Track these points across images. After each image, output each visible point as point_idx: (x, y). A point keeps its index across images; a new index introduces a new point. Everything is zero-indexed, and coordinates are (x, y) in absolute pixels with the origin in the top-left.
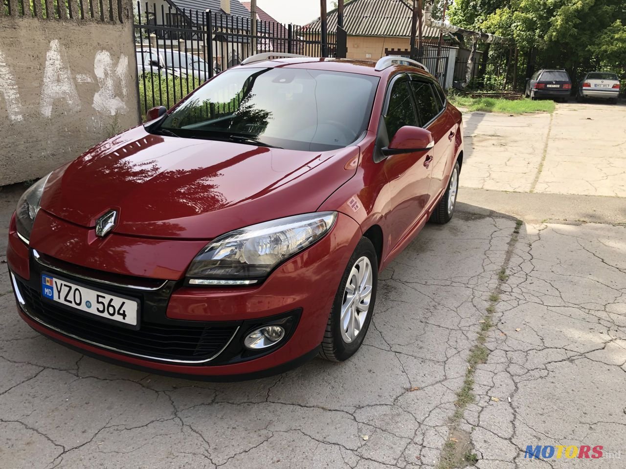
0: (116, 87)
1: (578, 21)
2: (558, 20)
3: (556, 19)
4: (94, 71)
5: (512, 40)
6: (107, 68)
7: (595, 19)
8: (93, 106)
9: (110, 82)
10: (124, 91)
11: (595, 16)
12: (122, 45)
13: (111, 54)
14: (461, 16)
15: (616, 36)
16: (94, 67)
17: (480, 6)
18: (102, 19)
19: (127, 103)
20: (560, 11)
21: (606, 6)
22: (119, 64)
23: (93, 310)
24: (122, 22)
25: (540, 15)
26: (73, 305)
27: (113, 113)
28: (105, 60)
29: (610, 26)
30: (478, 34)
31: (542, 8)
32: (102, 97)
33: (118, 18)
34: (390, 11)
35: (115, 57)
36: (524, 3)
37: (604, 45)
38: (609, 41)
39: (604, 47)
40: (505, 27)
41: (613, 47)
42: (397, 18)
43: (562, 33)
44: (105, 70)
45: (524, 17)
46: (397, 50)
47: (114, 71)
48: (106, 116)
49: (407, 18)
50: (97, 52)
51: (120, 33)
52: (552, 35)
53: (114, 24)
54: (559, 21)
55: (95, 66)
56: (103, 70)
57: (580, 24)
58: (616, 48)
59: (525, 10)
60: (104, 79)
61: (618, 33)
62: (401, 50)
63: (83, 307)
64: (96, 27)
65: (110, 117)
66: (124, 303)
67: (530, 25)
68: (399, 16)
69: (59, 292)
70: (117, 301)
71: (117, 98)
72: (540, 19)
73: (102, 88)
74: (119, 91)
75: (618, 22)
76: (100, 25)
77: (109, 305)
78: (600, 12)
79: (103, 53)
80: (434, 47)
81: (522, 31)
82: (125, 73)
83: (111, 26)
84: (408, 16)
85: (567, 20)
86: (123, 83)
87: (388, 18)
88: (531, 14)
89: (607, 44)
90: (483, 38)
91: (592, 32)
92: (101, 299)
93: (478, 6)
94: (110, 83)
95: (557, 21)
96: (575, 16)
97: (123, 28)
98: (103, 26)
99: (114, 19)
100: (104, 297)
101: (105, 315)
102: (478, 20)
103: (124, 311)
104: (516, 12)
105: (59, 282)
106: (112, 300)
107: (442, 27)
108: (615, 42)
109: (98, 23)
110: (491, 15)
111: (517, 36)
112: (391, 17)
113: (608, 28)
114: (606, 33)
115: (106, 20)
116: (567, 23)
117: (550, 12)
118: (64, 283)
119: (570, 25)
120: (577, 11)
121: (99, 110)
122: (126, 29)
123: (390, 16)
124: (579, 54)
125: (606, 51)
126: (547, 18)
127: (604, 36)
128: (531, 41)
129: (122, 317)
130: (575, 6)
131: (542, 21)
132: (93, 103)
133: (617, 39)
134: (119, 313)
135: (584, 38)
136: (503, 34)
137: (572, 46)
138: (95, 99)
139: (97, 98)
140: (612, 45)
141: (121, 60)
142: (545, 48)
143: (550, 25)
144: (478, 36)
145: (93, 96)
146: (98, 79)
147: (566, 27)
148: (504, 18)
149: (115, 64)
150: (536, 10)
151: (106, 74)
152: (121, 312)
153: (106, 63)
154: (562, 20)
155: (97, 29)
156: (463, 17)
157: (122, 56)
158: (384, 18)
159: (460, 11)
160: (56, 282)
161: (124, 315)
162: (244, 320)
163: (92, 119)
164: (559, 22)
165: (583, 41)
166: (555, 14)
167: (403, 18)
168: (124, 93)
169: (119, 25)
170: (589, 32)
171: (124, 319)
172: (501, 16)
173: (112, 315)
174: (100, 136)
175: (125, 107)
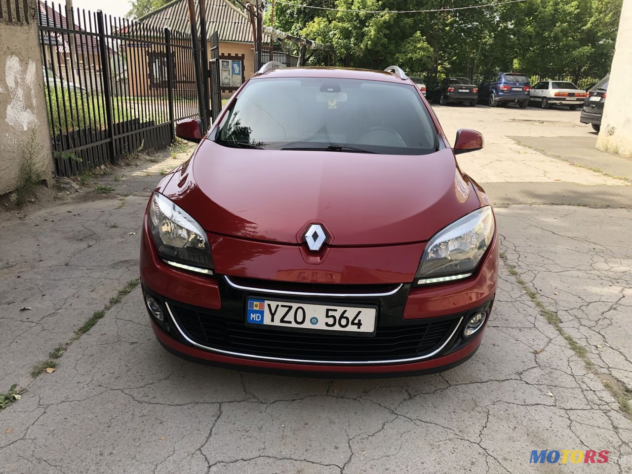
0: (26, 97)
1: (387, 32)
2: (371, 30)
3: (369, 30)
4: (5, 80)
5: (331, 46)
6: (17, 76)
7: (399, 30)
8: (6, 120)
9: (20, 91)
10: (34, 101)
11: (398, 27)
12: (29, 49)
13: (20, 60)
14: (278, 23)
15: (419, 45)
16: (5, 76)
17: (297, 14)
18: (10, 20)
19: (38, 115)
20: (372, 22)
21: (406, 19)
22: (28, 71)
23: (321, 326)
24: (28, 23)
25: (354, 25)
26: (294, 325)
27: (25, 129)
28: (15, 66)
29: (411, 36)
30: (303, 40)
31: (355, 18)
32: (14, 110)
33: (24, 18)
34: (214, 15)
35: (24, 63)
36: (340, 14)
37: (409, 53)
38: (413, 50)
39: (410, 54)
40: (324, 34)
41: (417, 55)
42: (223, 22)
43: (375, 43)
44: (16, 78)
45: (342, 26)
46: (227, 55)
47: (23, 79)
48: (19, 132)
49: (233, 24)
50: (7, 58)
51: (27, 35)
52: (367, 44)
53: (22, 25)
54: (373, 31)
55: (6, 74)
56: (14, 78)
57: (388, 34)
58: (420, 56)
59: (341, 20)
60: (14, 89)
61: (419, 43)
62: (232, 55)
63: (307, 325)
64: (6, 28)
65: (23, 132)
66: (360, 312)
67: (346, 34)
68: (224, 21)
69: (273, 315)
70: (351, 312)
71: (28, 110)
72: (355, 29)
73: (14, 99)
74: (29, 102)
75: (418, 33)
76: (8, 26)
77: (342, 317)
78: (402, 24)
79: (13, 58)
80: (266, 52)
81: (339, 38)
82: (34, 81)
83: (19, 27)
84: (234, 21)
85: (378, 30)
86: (33, 92)
87: (213, 22)
88: (346, 24)
89: (412, 53)
90: (308, 45)
91: (397, 42)
92: (331, 313)
93: (295, 13)
94: (20, 93)
95: (371, 32)
96: (384, 27)
97: (29, 30)
98: (12, 27)
99: (21, 19)
101: (337, 328)
102: (296, 27)
104: (333, 22)
105: (274, 304)
107: (273, 33)
108: (418, 51)
109: (6, 24)
110: (310, 23)
111: (336, 44)
112: (216, 22)
113: (410, 38)
114: (409, 43)
115: (14, 20)
116: (378, 33)
117: (363, 23)
118: (280, 303)
119: (381, 35)
120: (385, 22)
121: (13, 125)
122: (32, 31)
123: (215, 20)
124: (389, 61)
125: (411, 58)
126: (361, 28)
127: (408, 45)
128: (348, 48)
130: (383, 18)
131: (356, 30)
132: (6, 117)
133: (419, 48)
134: (353, 323)
135: (392, 47)
136: (323, 42)
137: (382, 54)
138: (8, 112)
139: (10, 111)
140: (416, 53)
141: (29, 66)
142: (361, 55)
143: (363, 35)
144: (304, 43)
145: (6, 109)
146: (9, 89)
147: (378, 37)
148: (322, 26)
149: (24, 71)
150: (350, 21)
151: (17, 83)
152: (356, 321)
153: (16, 70)
154: (375, 31)
155: (6, 31)
156: (279, 23)
157: (30, 62)
158: (210, 22)
159: (275, 17)
160: (269, 305)
163: (6, 136)
164: (373, 33)
165: (391, 49)
166: (367, 24)
167: (229, 22)
168: (34, 105)
169: (26, 25)
170: (395, 41)
171: (359, 328)
172: (319, 24)
174: (15, 155)
175: (36, 120)
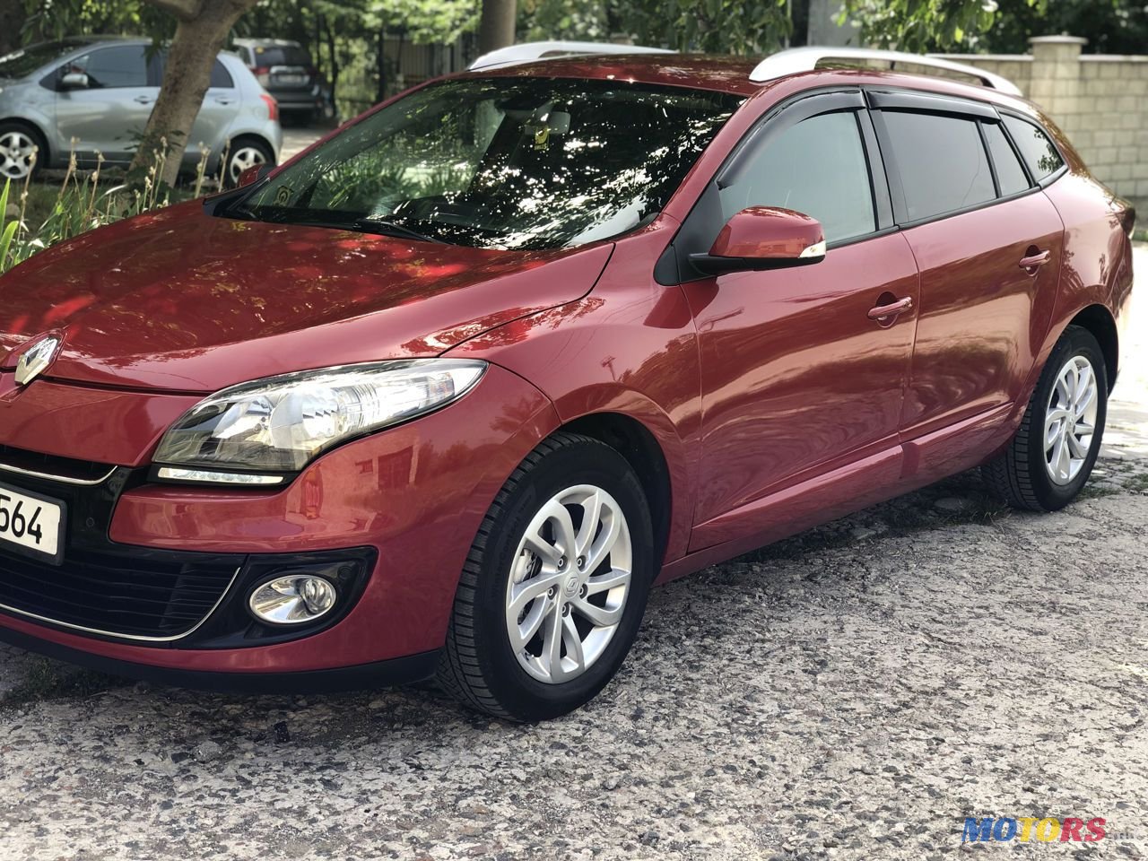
100: (8, 499)
103: (39, 526)
106: (20, 504)
129: (34, 538)
161: (38, 534)
162: (248, 554)
173: (19, 534)
